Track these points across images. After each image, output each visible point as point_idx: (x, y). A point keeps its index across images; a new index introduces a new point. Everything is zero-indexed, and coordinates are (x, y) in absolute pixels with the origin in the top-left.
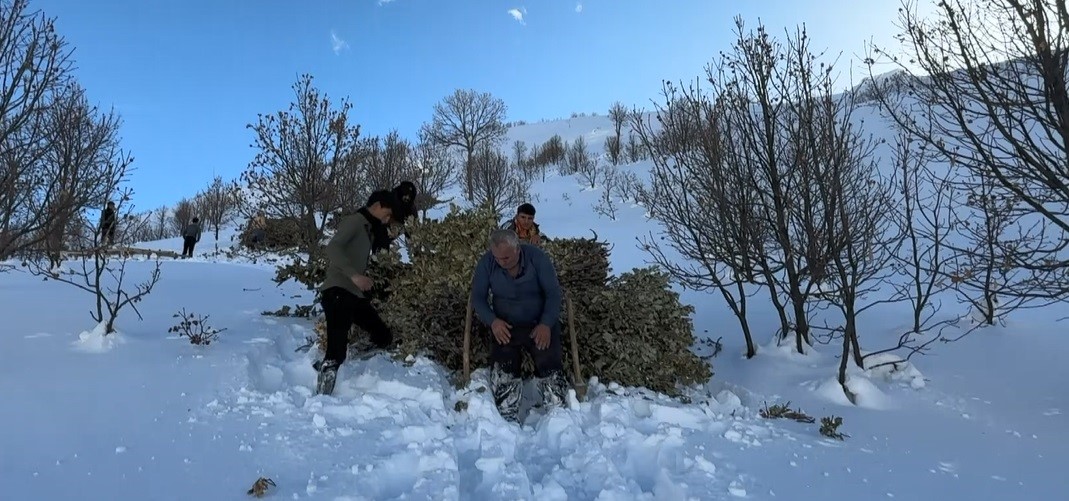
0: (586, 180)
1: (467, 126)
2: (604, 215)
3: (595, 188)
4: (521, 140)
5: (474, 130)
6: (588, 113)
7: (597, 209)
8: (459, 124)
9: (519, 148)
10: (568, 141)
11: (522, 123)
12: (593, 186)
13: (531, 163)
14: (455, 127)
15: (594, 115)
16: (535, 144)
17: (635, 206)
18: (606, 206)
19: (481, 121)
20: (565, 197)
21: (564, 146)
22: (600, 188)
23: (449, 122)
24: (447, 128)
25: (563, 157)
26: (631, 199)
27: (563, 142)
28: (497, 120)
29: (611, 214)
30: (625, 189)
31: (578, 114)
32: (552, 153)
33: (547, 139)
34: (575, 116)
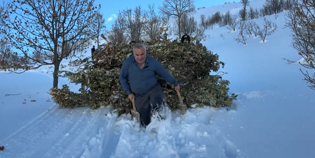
0: (231, 27)
1: (178, 7)
2: (240, 42)
3: (235, 31)
4: (203, 14)
5: (181, 8)
6: (232, 2)
7: (237, 39)
8: (174, 6)
9: (203, 17)
10: (223, 13)
11: (204, 8)
12: (234, 30)
13: (207, 24)
14: (172, 7)
15: (234, 2)
16: (209, 15)
17: (255, 37)
18: (241, 37)
19: (184, 4)
20: (222, 36)
21: (221, 16)
22: (237, 31)
23: (170, 5)
24: (169, 7)
25: (221, 20)
26: (253, 35)
27: (221, 14)
28: (191, 3)
29: (244, 42)
30: (250, 30)
31: (227, 2)
32: (216, 19)
33: (214, 13)
34: (226, 3)
